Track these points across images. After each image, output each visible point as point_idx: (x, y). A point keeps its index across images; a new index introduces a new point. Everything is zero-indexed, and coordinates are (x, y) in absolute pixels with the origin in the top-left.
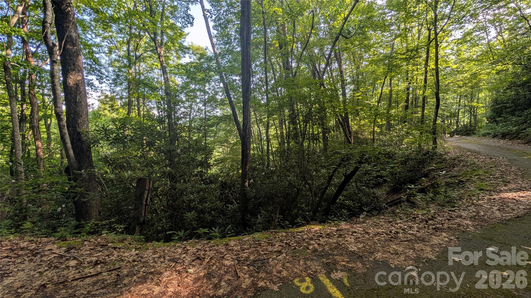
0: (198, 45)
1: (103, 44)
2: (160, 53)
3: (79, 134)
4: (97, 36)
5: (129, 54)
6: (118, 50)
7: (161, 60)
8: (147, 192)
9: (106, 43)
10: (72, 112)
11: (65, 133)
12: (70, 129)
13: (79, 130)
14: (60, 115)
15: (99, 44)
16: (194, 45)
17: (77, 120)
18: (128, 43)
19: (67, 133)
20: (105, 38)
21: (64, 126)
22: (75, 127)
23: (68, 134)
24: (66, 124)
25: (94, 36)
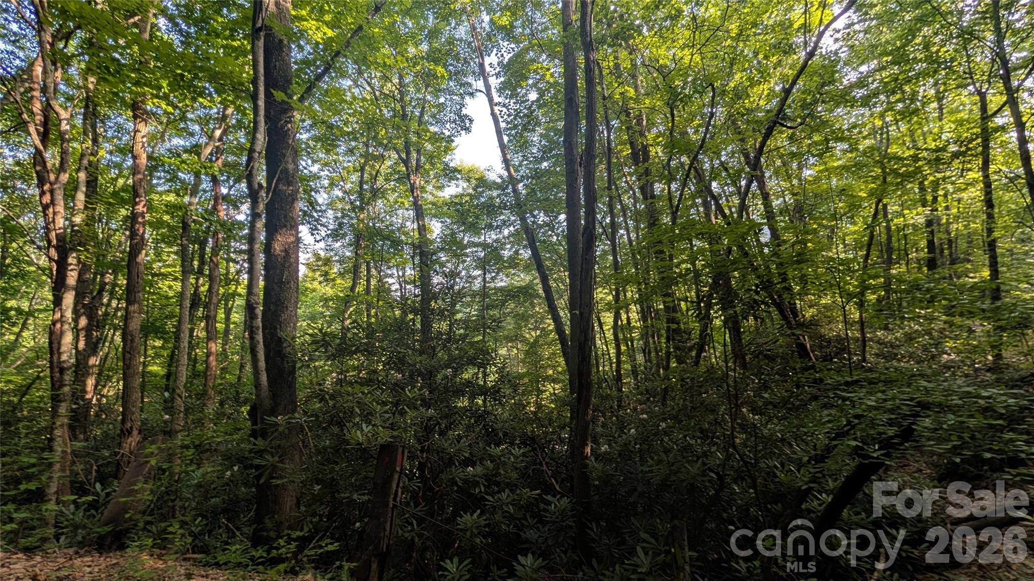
0: (470, 164)
1: (322, 173)
2: (415, 182)
3: (280, 341)
4: (314, 162)
5: (361, 187)
6: (343, 181)
7: (415, 194)
8: (396, 476)
9: (327, 173)
10: (273, 300)
11: (258, 342)
12: (267, 331)
13: (281, 334)
14: (255, 308)
15: (315, 174)
16: (465, 165)
17: (280, 315)
18: (362, 170)
19: (261, 341)
20: (326, 165)
21: (258, 328)
22: (276, 329)
23: (262, 343)
24: (261, 325)
25: (309, 162)
